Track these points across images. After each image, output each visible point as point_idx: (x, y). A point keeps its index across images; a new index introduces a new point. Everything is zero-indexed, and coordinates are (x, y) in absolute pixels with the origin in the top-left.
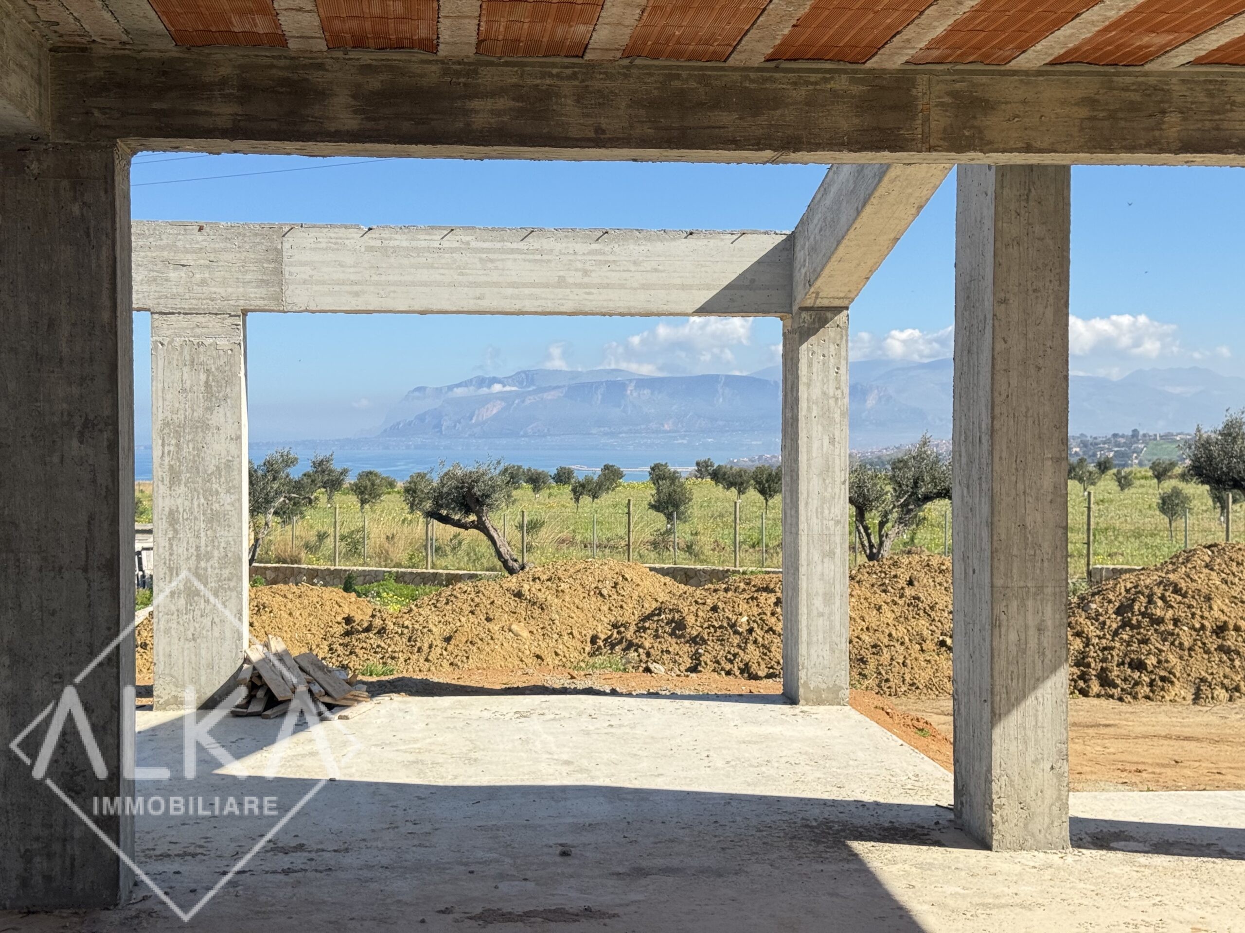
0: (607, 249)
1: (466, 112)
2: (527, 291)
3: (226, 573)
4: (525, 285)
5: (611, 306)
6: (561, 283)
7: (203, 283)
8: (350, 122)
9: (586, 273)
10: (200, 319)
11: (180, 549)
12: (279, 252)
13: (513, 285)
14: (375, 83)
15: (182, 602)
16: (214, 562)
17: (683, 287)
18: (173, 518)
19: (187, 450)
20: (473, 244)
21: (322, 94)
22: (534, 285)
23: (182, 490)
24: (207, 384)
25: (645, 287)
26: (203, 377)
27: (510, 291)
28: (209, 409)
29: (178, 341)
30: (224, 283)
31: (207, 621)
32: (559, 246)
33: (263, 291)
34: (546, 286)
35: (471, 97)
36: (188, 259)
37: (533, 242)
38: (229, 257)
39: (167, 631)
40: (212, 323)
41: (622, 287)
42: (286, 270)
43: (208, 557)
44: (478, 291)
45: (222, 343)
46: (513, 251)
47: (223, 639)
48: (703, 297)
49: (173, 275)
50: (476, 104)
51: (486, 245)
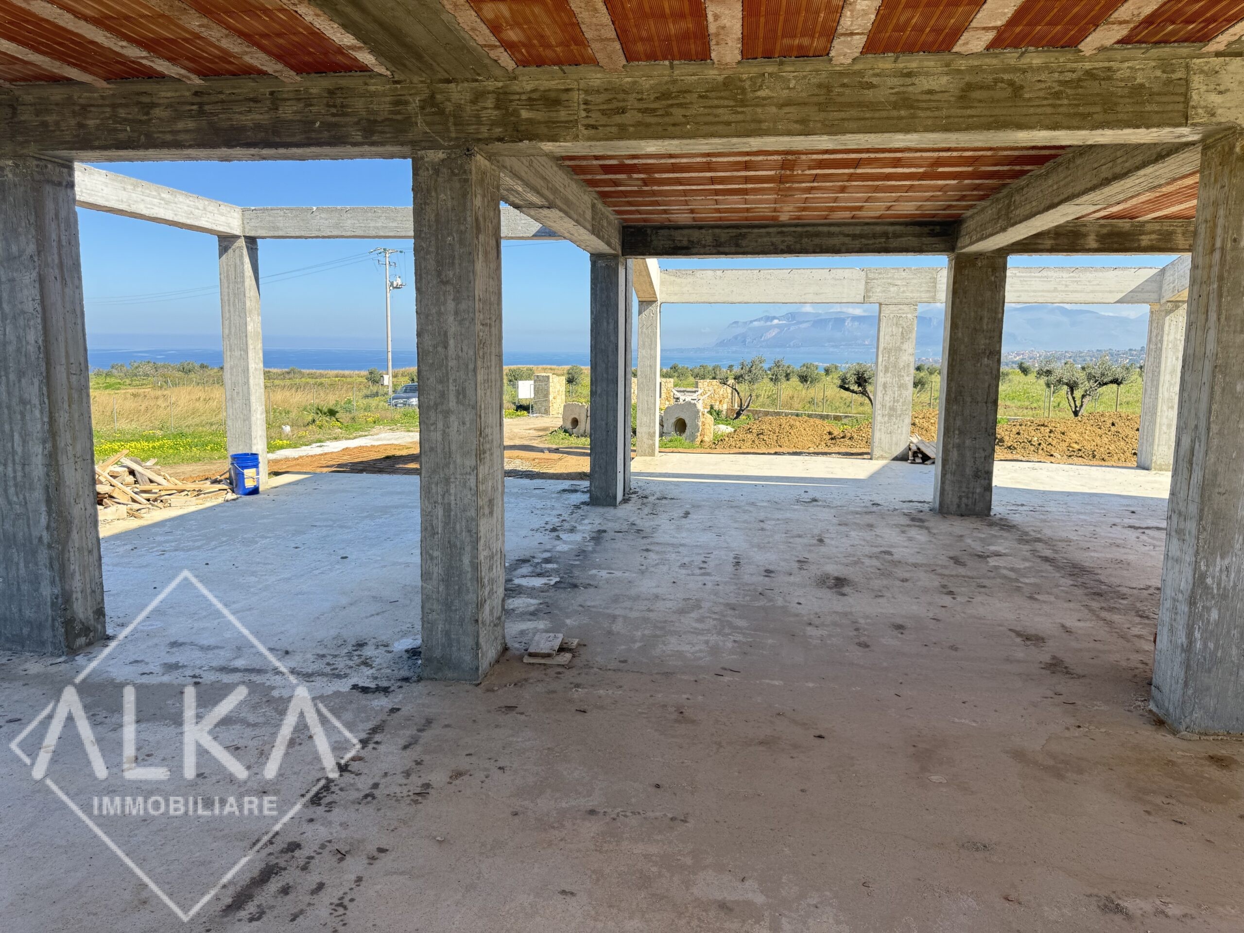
0: (1077, 276)
1: (1139, 240)
2: (1040, 294)
3: (904, 408)
4: (1039, 291)
5: (1076, 300)
6: (1055, 290)
7: (904, 292)
8: (1094, 245)
9: (1066, 286)
10: (901, 306)
11: (887, 398)
12: (935, 279)
13: (1034, 291)
14: (1105, 231)
15: (886, 419)
16: (900, 404)
17: (1111, 292)
18: (885, 386)
19: (892, 359)
20: (1018, 274)
21: (1085, 235)
22: (1043, 291)
23: (889, 375)
24: (902, 333)
25: (1092, 292)
26: (901, 330)
27: (1033, 294)
28: (902, 343)
29: (892, 315)
30: (912, 292)
31: (896, 427)
32: (1055, 275)
33: (928, 295)
34: (1049, 291)
35: (1141, 235)
36: (899, 282)
37: (1044, 273)
38: (915, 281)
39: (880, 430)
40: (905, 308)
41: (1081, 292)
42: (938, 286)
43: (898, 401)
44: (1018, 294)
45: (909, 316)
46: (1035, 277)
47: (902, 433)
48: (1120, 296)
49: (892, 289)
50: (1143, 237)
51: (1024, 274)
